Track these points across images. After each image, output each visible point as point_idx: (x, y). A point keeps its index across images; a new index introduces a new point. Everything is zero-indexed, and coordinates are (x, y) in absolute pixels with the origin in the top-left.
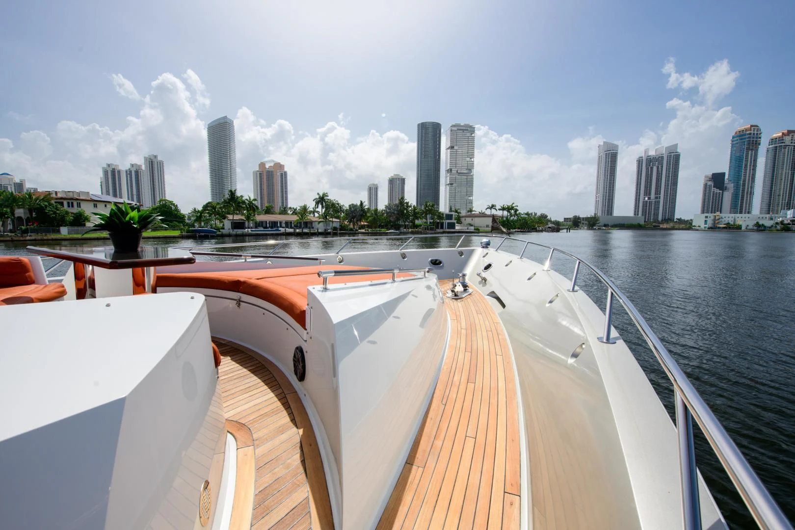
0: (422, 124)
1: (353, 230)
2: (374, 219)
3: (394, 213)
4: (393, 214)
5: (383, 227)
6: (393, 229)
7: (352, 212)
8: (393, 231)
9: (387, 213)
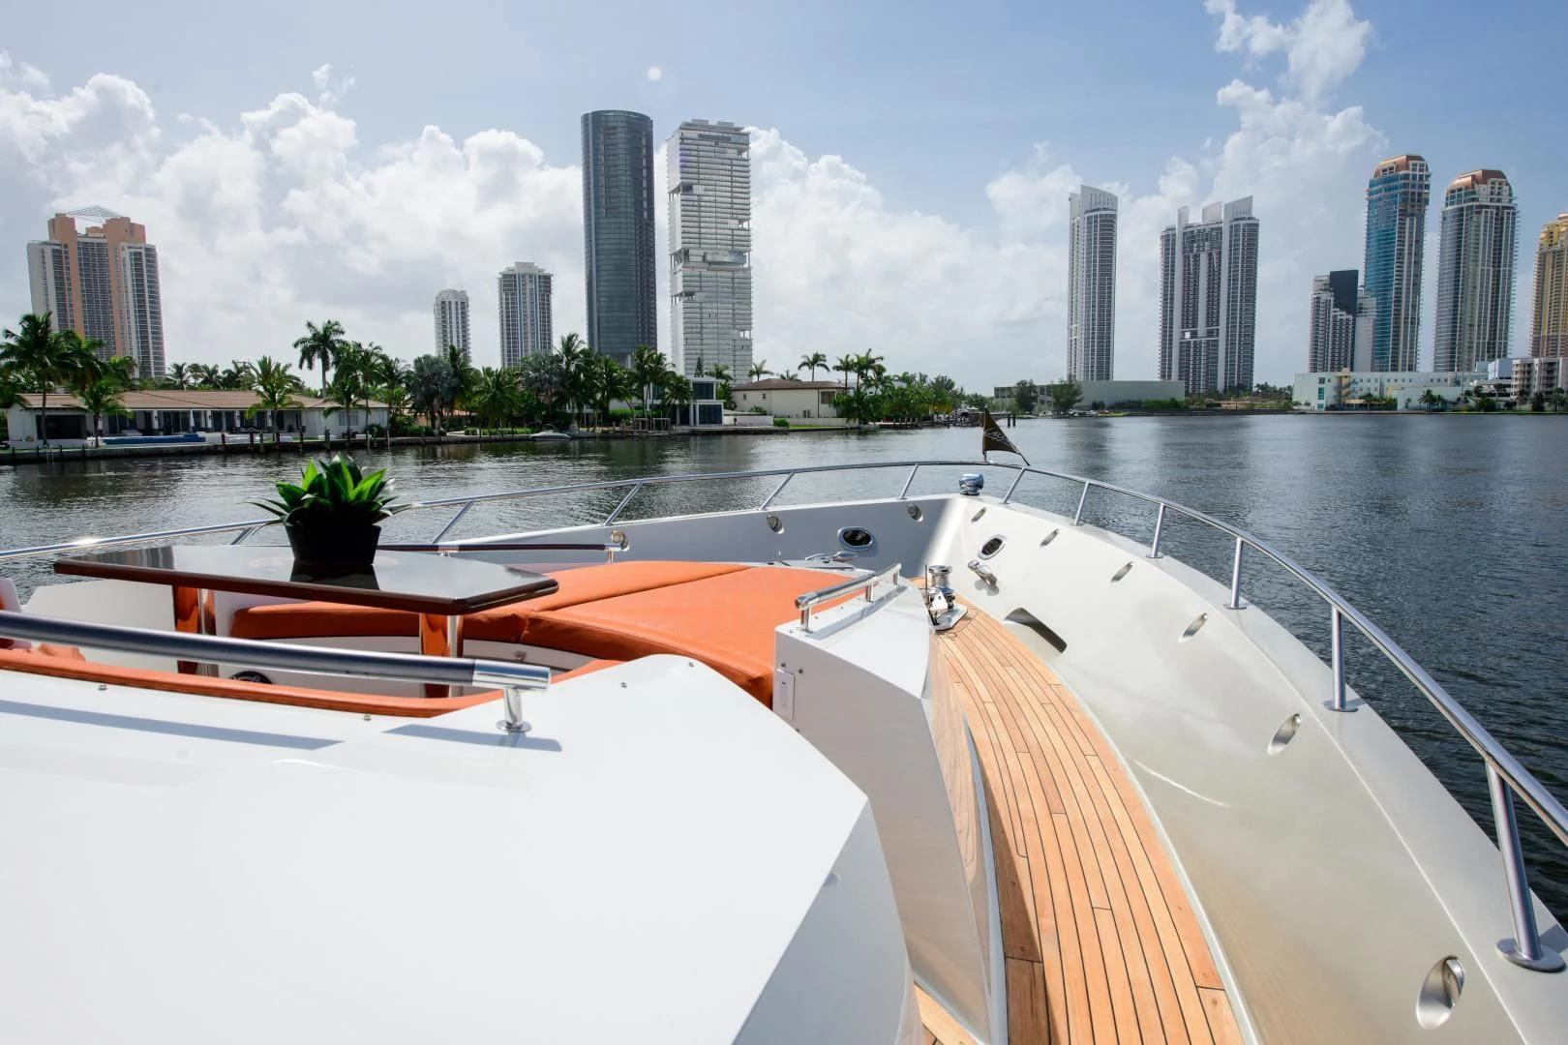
0: (597, 115)
1: (431, 434)
2: (494, 397)
3: (550, 382)
4: (547, 385)
5: (516, 422)
6: (549, 428)
7: (427, 380)
8: (550, 433)
9: (530, 382)
